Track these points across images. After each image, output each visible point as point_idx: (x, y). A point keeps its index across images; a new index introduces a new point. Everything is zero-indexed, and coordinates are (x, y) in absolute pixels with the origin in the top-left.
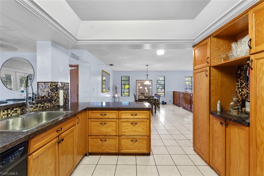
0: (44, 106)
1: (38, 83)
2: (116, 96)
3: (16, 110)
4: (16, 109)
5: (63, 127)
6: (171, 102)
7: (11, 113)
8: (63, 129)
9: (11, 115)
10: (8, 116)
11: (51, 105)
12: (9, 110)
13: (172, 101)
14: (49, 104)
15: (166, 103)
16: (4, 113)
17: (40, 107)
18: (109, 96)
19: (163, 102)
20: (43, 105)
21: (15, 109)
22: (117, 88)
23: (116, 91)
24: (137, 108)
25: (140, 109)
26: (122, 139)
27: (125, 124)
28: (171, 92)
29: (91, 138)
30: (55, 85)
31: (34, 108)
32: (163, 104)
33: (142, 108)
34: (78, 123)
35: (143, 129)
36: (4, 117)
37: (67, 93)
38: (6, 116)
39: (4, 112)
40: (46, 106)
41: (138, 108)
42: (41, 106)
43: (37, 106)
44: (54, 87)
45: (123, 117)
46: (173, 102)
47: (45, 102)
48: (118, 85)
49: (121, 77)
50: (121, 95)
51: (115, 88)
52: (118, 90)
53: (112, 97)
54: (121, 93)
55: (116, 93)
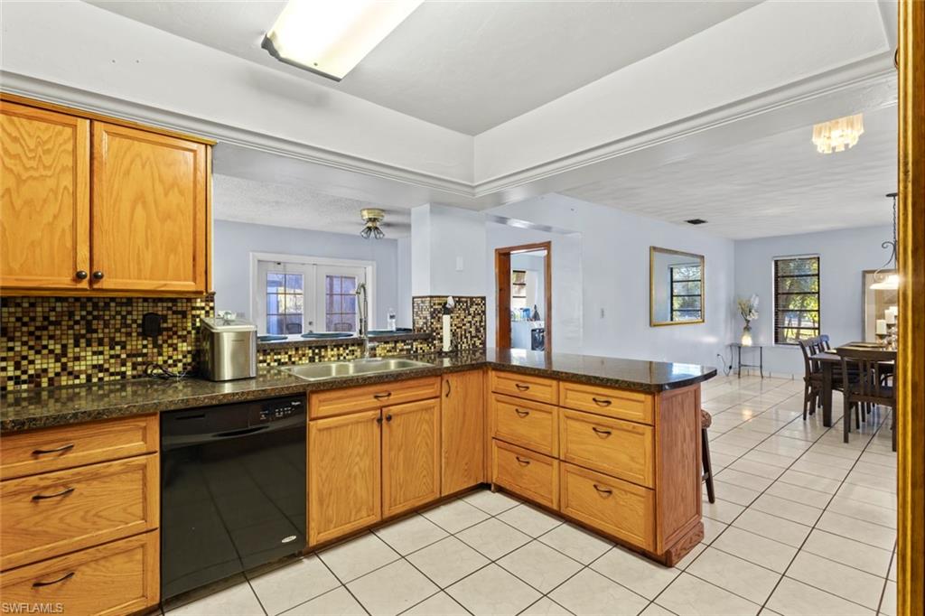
0: (411, 349)
1: (413, 298)
2: (747, 341)
3: (353, 351)
4: (353, 348)
5: (392, 393)
7: (345, 355)
8: (391, 397)
9: (345, 358)
10: (339, 358)
11: (430, 348)
12: (341, 349)
14: (425, 346)
16: (332, 353)
17: (401, 350)
18: (710, 339)
20: (410, 347)
21: (350, 348)
22: (750, 312)
23: (748, 321)
24: (608, 380)
25: (617, 385)
26: (568, 472)
27: (576, 425)
29: (499, 447)
30: (440, 304)
31: (388, 351)
33: (623, 381)
34: (447, 395)
35: (632, 459)
36: (332, 359)
37: (481, 322)
38: (336, 359)
39: (332, 350)
40: (417, 349)
41: (612, 380)
42: (405, 347)
43: (395, 348)
44: (436, 307)
45: (571, 402)
47: (415, 340)
48: (757, 295)
49: (776, 262)
50: (776, 341)
51: (740, 311)
52: (753, 317)
53: (727, 347)
54: (776, 330)
55: (747, 329)
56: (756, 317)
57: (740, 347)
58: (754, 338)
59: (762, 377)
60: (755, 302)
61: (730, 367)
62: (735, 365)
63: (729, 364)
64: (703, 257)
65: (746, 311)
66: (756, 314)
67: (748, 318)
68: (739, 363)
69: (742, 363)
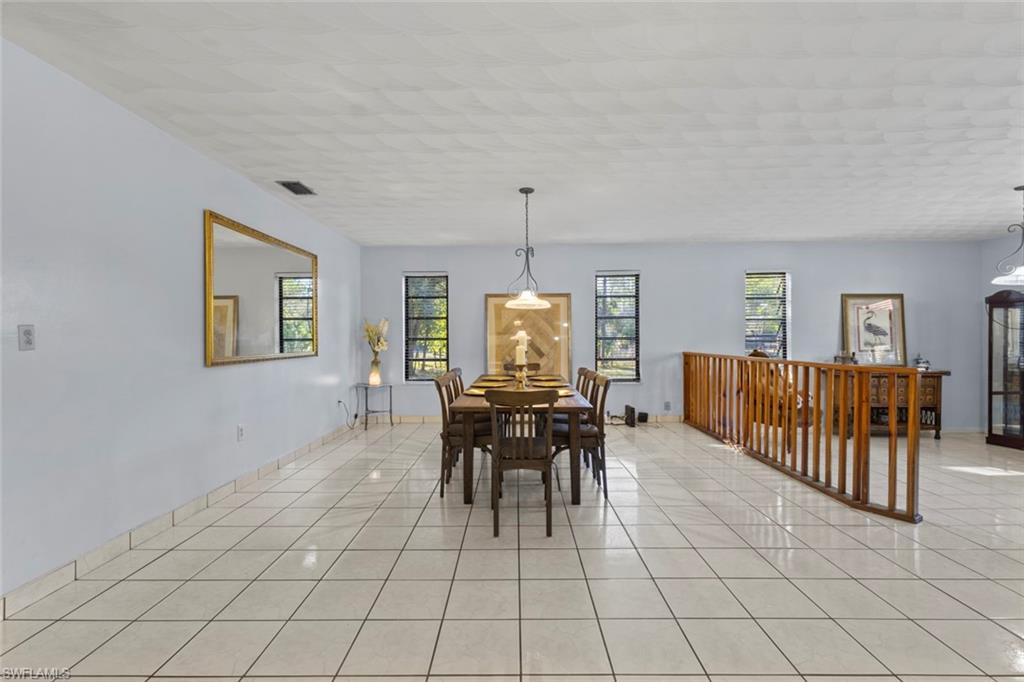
2: (375, 379)
6: (670, 412)
13: (678, 408)
15: (643, 418)
18: (331, 380)
19: (630, 411)
22: (379, 340)
23: (376, 353)
28: (672, 356)
32: (627, 423)
46: (682, 413)
48: (387, 320)
49: (407, 278)
50: (407, 378)
51: (367, 339)
52: (382, 348)
53: (351, 389)
54: (406, 363)
55: (375, 363)
56: (386, 348)
57: (366, 389)
58: (383, 377)
59: (392, 424)
60: (385, 329)
61: (356, 416)
62: (362, 412)
63: (355, 413)
64: (316, 257)
65: (374, 339)
66: (385, 343)
67: (376, 349)
68: (367, 409)
69: (369, 409)
